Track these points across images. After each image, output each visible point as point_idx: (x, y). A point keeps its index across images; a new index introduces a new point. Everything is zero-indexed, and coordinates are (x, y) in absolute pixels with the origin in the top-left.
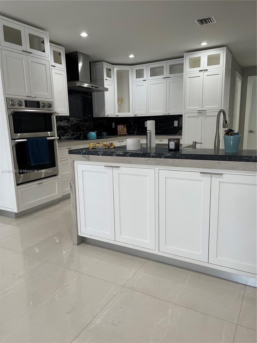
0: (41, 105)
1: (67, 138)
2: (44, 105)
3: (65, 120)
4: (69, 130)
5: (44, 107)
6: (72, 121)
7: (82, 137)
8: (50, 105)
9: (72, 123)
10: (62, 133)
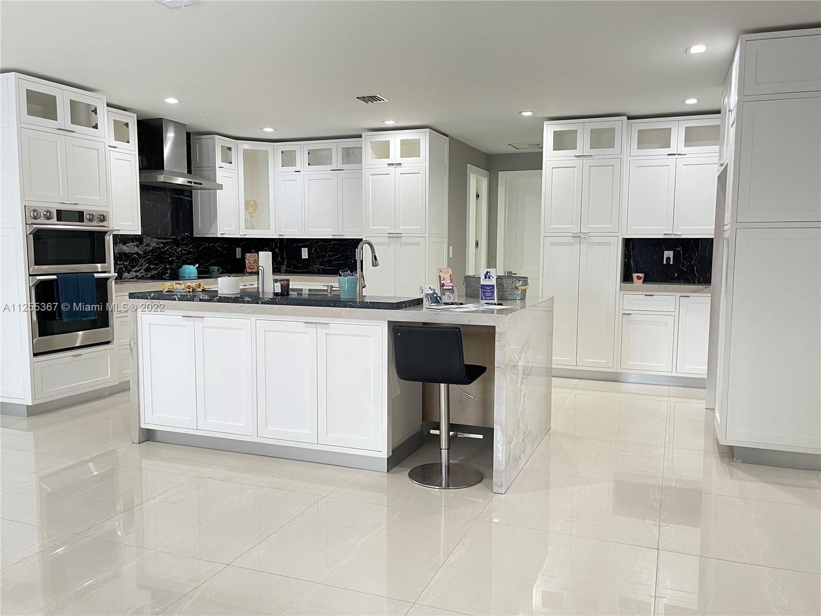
0: (86, 217)
1: (136, 276)
2: (91, 217)
3: (133, 242)
4: (142, 261)
5: (90, 220)
6: (149, 244)
7: (167, 275)
8: (103, 218)
9: (147, 248)
10: (126, 267)
